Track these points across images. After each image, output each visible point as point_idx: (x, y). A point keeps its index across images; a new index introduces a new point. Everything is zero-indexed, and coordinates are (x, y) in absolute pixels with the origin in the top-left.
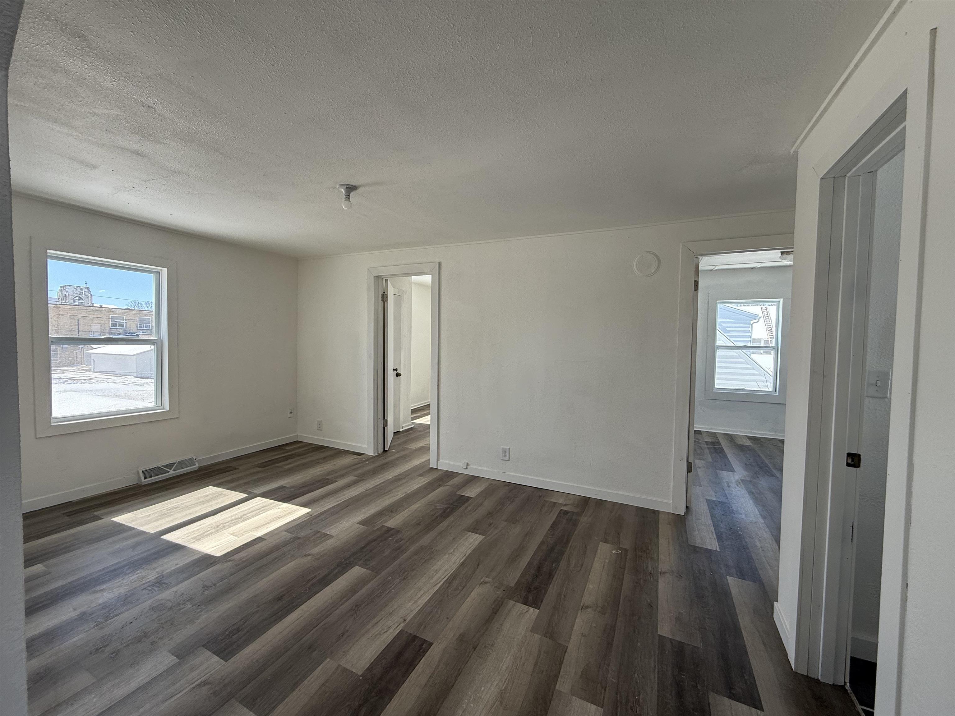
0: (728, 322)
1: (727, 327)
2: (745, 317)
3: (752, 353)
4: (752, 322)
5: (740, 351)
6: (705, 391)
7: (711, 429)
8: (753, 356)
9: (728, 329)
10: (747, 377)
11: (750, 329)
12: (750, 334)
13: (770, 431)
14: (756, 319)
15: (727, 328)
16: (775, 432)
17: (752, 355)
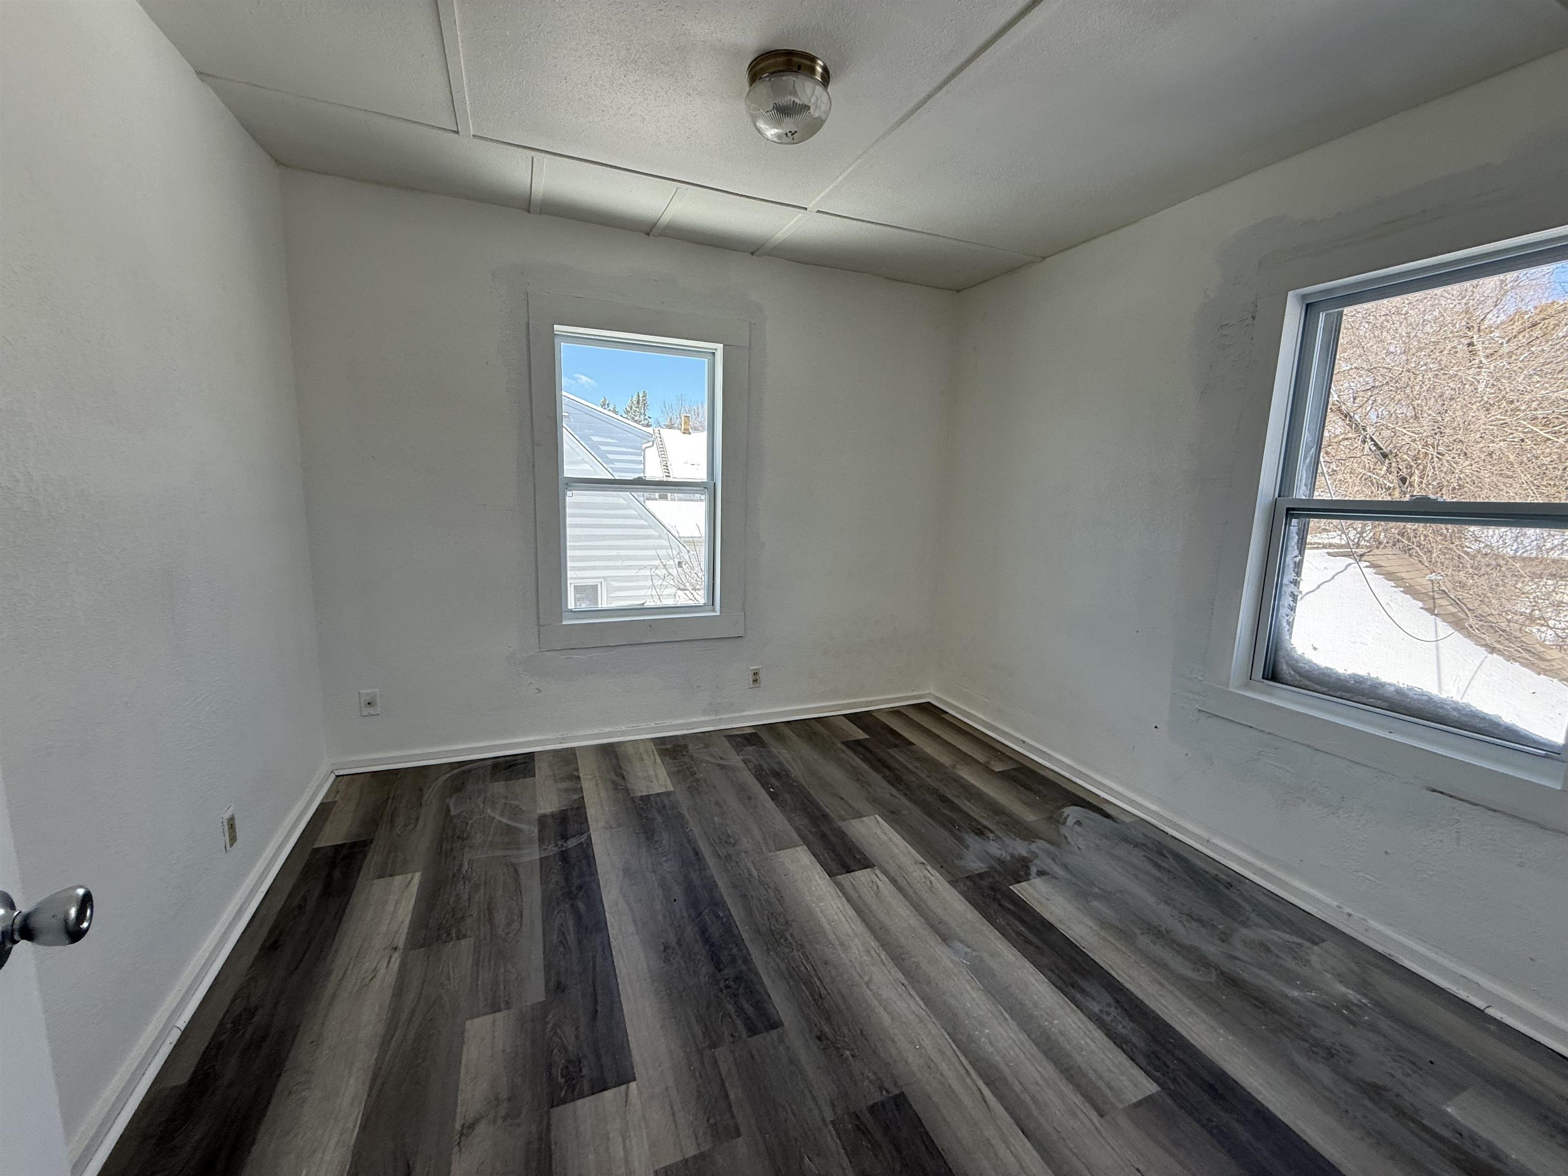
0: (608, 444)
1: (610, 452)
2: (633, 435)
3: (648, 499)
4: (644, 446)
5: (628, 493)
6: (539, 625)
7: (563, 740)
8: (649, 504)
9: (611, 456)
10: (641, 543)
11: (642, 458)
12: (642, 466)
13: (705, 712)
14: (649, 442)
15: (608, 455)
16: (716, 712)
17: (647, 501)
